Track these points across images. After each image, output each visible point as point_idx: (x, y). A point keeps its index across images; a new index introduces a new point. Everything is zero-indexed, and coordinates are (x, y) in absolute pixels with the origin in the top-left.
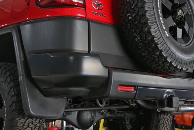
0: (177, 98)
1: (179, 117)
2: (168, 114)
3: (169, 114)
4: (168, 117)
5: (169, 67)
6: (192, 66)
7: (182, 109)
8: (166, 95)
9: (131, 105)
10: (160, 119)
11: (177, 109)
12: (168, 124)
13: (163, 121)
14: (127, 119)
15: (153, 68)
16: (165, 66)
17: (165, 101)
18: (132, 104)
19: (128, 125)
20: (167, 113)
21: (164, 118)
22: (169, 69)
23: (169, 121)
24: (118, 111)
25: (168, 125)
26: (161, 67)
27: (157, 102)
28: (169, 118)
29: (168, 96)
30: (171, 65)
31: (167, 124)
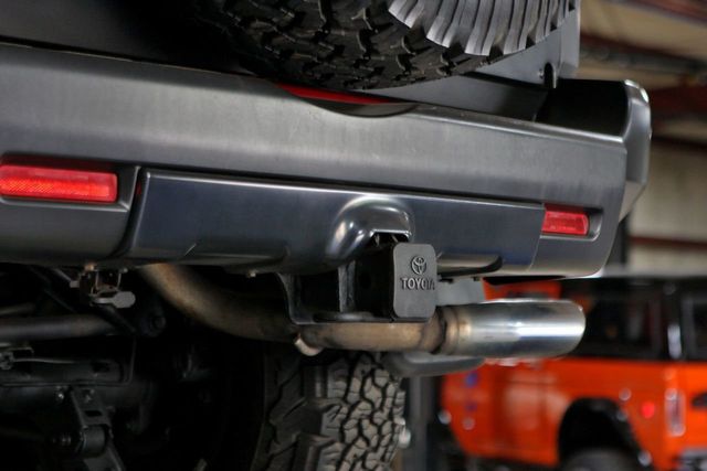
0: (428, 252)
1: (472, 408)
2: (378, 372)
3: (386, 373)
4: (373, 394)
5: (366, 36)
6: (528, 29)
7: (470, 331)
8: (351, 235)
9: (102, 301)
10: (324, 404)
11: (431, 338)
12: (374, 442)
13: (344, 422)
14: (92, 414)
15: (257, 37)
16: (338, 26)
17: (342, 274)
18: (104, 295)
19: (97, 452)
20: (368, 368)
21: (344, 399)
22: (371, 51)
23: (379, 417)
24: (27, 354)
25: (375, 449)
26: (311, 33)
27: (285, 280)
28: (384, 396)
29: (360, 237)
30: (379, 21)
31: (367, 441)
